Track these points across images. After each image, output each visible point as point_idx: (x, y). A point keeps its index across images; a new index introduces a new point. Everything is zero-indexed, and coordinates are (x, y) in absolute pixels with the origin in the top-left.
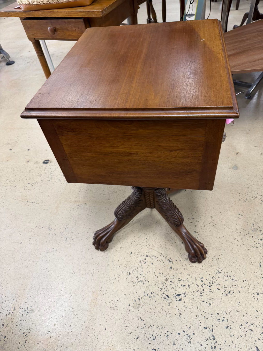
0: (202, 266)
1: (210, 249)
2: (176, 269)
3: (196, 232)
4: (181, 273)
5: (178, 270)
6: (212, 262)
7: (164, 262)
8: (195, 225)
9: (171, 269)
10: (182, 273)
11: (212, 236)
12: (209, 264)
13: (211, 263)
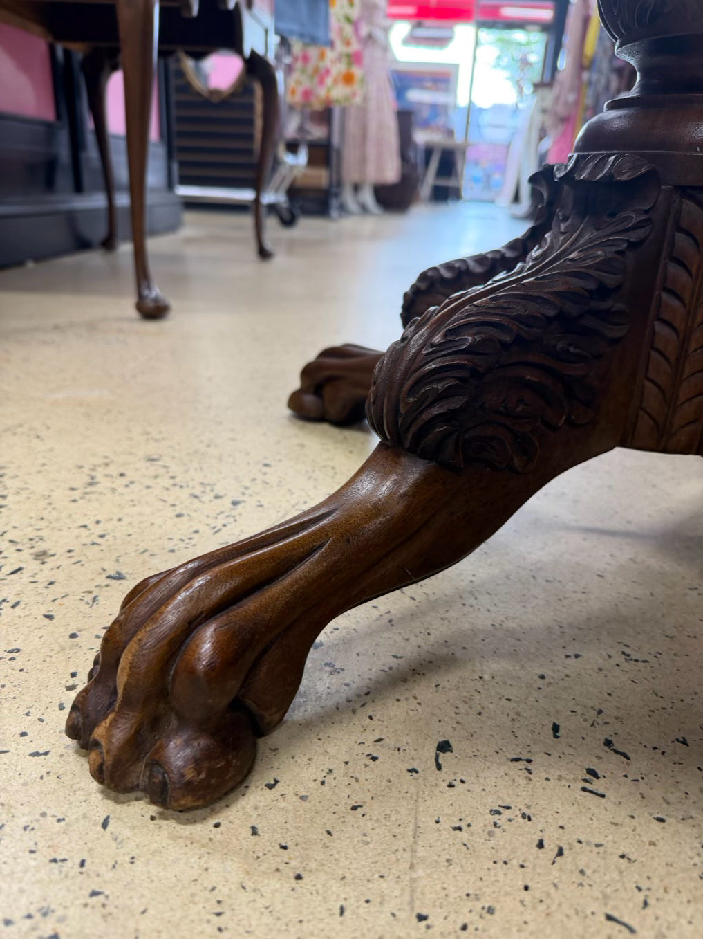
0: (37, 754)
1: (214, 864)
2: (94, 599)
3: (443, 757)
4: (50, 617)
5: (84, 608)
6: (45, 854)
7: (172, 551)
8: (537, 760)
9: (109, 577)
10: (47, 621)
11: (407, 916)
12: (23, 821)
13: (28, 840)
